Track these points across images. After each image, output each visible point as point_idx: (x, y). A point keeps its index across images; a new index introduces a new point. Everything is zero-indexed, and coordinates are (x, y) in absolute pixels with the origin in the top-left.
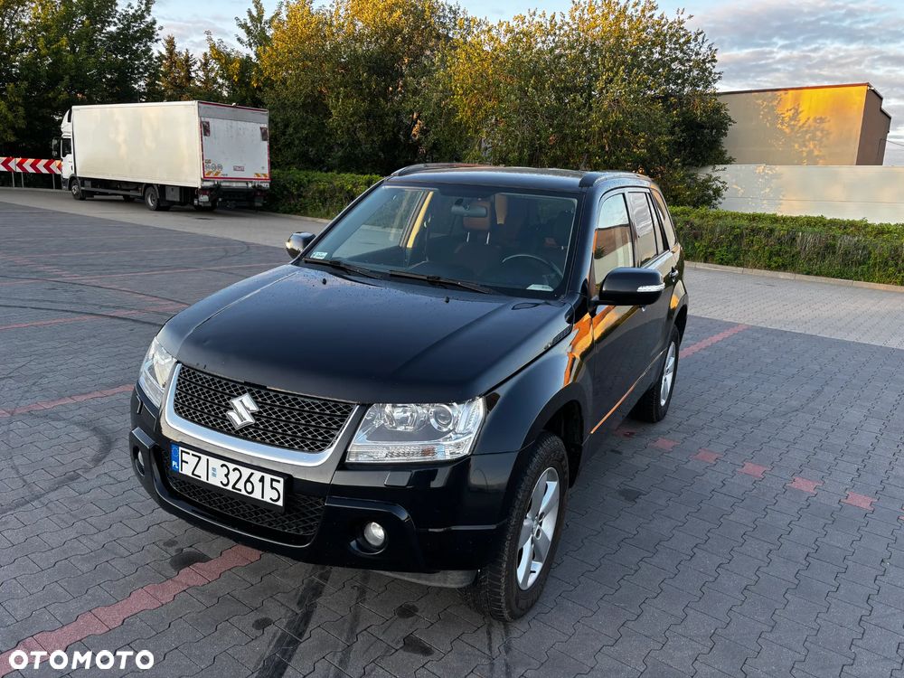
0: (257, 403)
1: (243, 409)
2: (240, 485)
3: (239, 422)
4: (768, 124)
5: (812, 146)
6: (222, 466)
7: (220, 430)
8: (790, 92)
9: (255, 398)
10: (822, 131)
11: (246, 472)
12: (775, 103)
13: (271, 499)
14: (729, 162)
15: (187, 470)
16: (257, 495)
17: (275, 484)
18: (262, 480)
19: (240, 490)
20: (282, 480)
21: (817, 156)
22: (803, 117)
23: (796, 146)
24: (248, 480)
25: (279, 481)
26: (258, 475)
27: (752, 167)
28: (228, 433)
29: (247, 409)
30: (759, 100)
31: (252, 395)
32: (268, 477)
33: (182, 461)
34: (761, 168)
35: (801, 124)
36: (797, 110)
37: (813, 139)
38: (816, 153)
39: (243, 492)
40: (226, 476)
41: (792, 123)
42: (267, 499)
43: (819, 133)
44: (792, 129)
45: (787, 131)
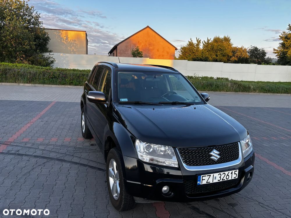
0: (218, 151)
1: (215, 154)
2: (225, 178)
3: (216, 159)
4: (59, 40)
5: (73, 48)
6: (219, 175)
7: (210, 164)
8: (64, 31)
9: (217, 150)
10: (76, 44)
11: (226, 173)
12: (60, 34)
13: (234, 178)
14: (50, 52)
15: (204, 182)
16: (230, 179)
17: (236, 173)
18: (232, 173)
19: (225, 180)
20: (238, 170)
21: (75, 51)
22: (69, 39)
23: (69, 48)
24: (228, 175)
25: (237, 171)
26: (231, 172)
27: (59, 54)
28: (213, 164)
29: (216, 154)
30: (55, 32)
31: (215, 149)
32: (233, 171)
33: (202, 180)
34: (62, 54)
35: (69, 41)
36: (67, 37)
37: (73, 46)
38: (75, 50)
39: (226, 180)
40: (220, 177)
41: (66, 41)
42: (233, 178)
43: (74, 44)
44: (67, 43)
45: (66, 43)
